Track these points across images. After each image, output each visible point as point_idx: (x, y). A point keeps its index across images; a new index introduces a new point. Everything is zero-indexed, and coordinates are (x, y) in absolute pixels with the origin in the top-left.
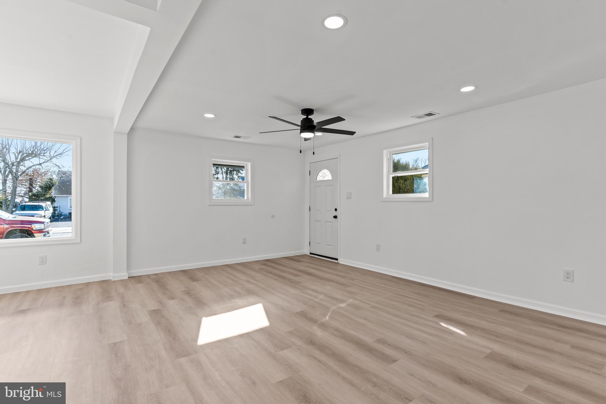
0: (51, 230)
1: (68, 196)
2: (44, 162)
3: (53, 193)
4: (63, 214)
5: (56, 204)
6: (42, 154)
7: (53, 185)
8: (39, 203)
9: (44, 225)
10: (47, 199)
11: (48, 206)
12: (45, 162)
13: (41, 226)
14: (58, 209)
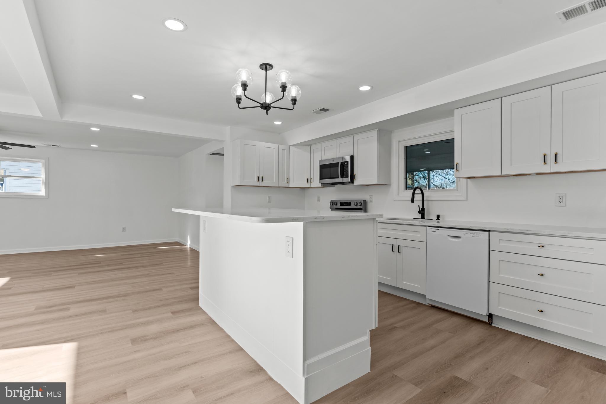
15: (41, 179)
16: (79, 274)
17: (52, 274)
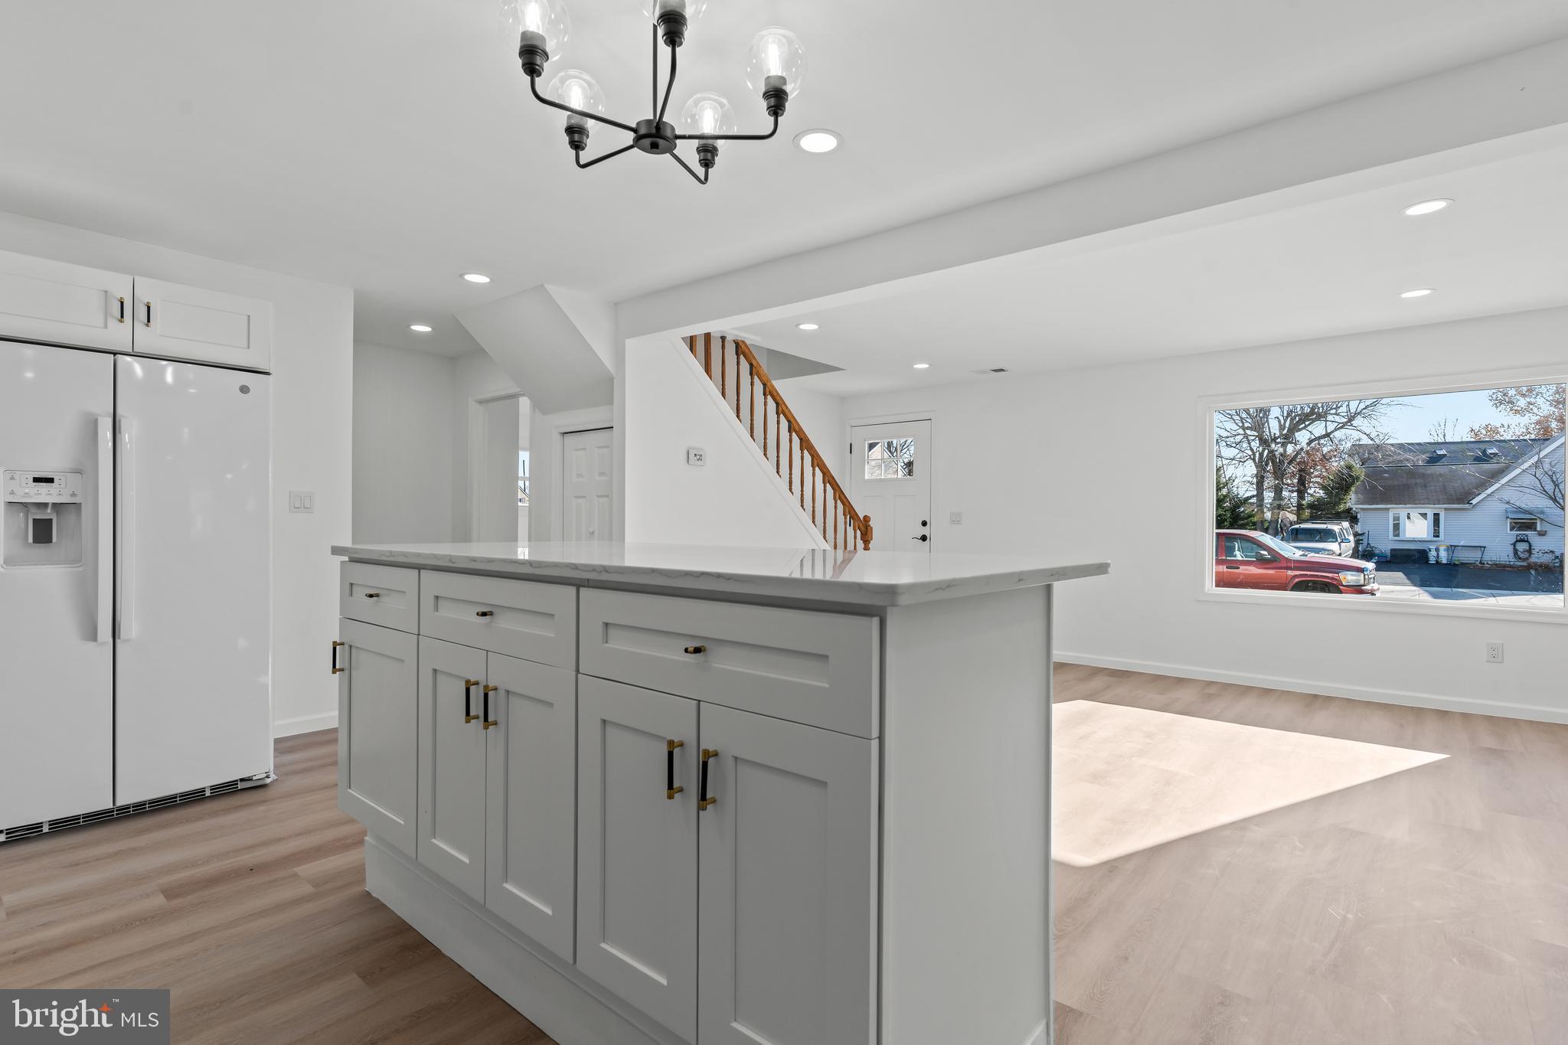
0: (1378, 589)
1: (1389, 506)
2: (1336, 430)
3: (1352, 501)
4: (1377, 552)
5: (1358, 528)
6: (1333, 411)
7: (1353, 483)
8: (1326, 523)
9: (1364, 575)
10: (1338, 517)
11: (1344, 531)
12: (1339, 429)
13: (1359, 578)
14: (1365, 538)
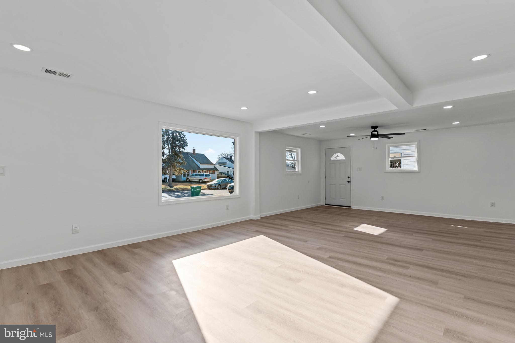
15: (415, 158)
16: (433, 240)
17: (413, 234)
